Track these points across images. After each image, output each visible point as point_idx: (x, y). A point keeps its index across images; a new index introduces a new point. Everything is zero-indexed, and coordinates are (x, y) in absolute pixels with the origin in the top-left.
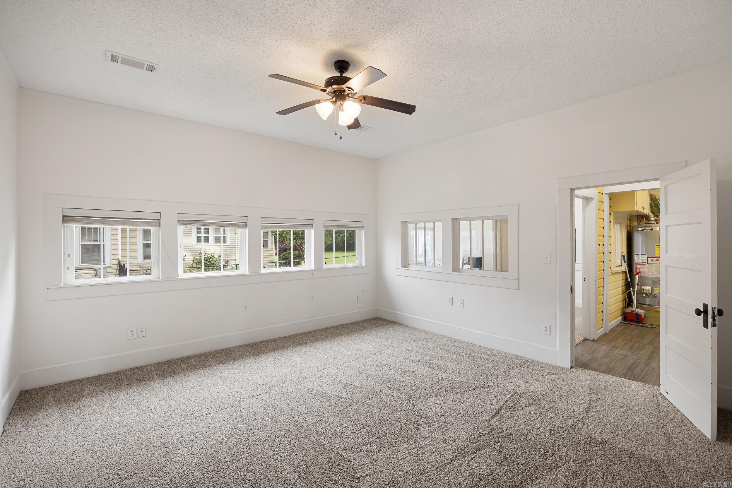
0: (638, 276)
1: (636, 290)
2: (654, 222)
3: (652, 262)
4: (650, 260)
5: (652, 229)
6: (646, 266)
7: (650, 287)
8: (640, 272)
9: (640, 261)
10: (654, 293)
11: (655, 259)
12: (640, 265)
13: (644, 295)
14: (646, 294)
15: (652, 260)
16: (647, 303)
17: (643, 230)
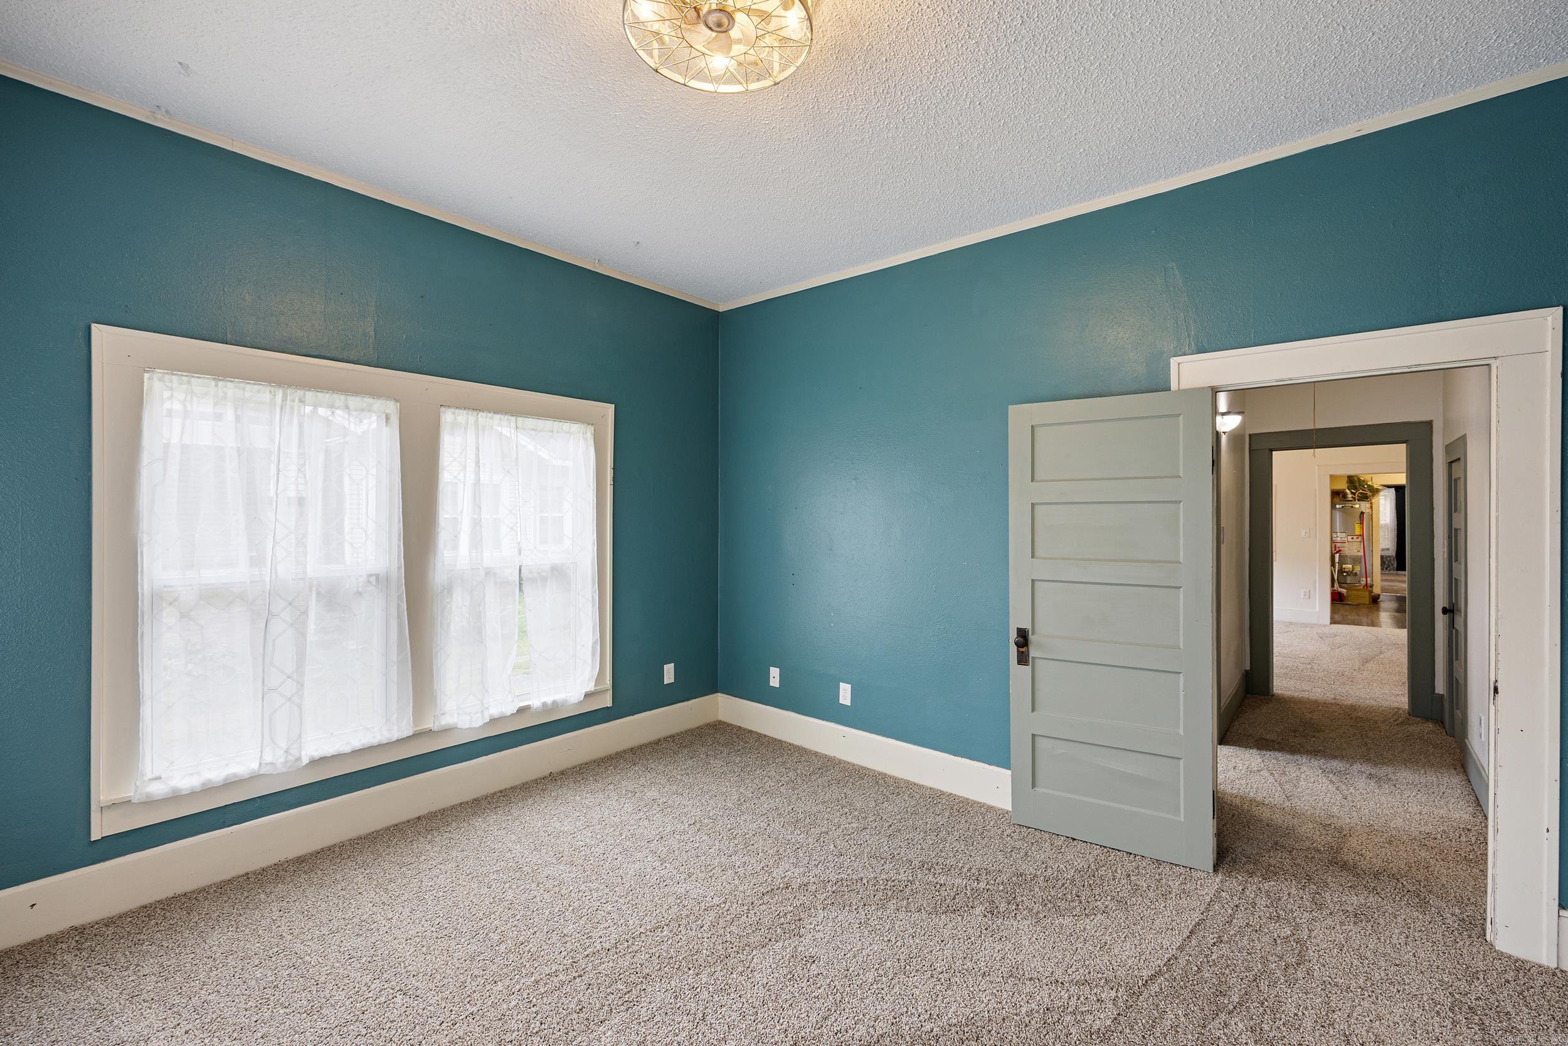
0: (1338, 554)
1: (1337, 569)
2: (1351, 499)
3: (1352, 540)
4: (1350, 538)
5: (1352, 507)
6: (1346, 544)
7: (1351, 566)
8: (1340, 551)
9: (1339, 539)
10: (1354, 571)
11: (1355, 537)
12: (1339, 544)
13: (1345, 574)
14: (1347, 572)
15: (1352, 538)
16: (1349, 582)
17: (1343, 507)
